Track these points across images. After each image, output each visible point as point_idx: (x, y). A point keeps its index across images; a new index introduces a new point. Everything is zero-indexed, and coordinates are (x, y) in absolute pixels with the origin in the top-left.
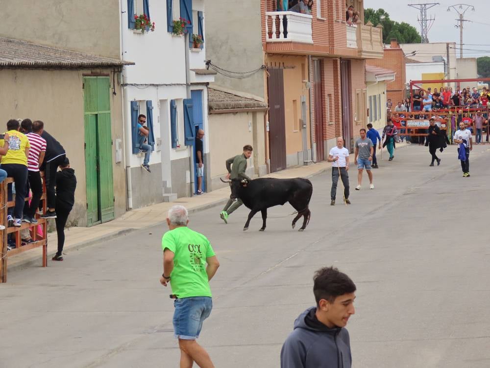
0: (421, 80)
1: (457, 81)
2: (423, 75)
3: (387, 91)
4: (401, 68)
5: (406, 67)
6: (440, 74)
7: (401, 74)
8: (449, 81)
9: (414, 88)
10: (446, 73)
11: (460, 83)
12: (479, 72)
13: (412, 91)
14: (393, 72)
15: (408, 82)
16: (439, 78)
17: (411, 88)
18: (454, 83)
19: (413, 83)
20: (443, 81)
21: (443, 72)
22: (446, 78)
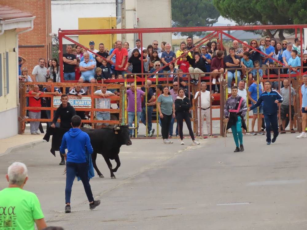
0: (77, 28)
1: (139, 32)
2: (81, 20)
3: (20, 47)
4: (44, 9)
5: (52, 7)
6: (109, 20)
7: (45, 18)
8: (124, 31)
9: (65, 42)
10: (120, 17)
11: (143, 34)
12: (174, 17)
13: (61, 46)
14: (30, 14)
15: (55, 31)
16: (107, 27)
17: (61, 41)
18: (132, 35)
19: (63, 34)
20: (113, 32)
21: (114, 16)
22: (119, 27)
